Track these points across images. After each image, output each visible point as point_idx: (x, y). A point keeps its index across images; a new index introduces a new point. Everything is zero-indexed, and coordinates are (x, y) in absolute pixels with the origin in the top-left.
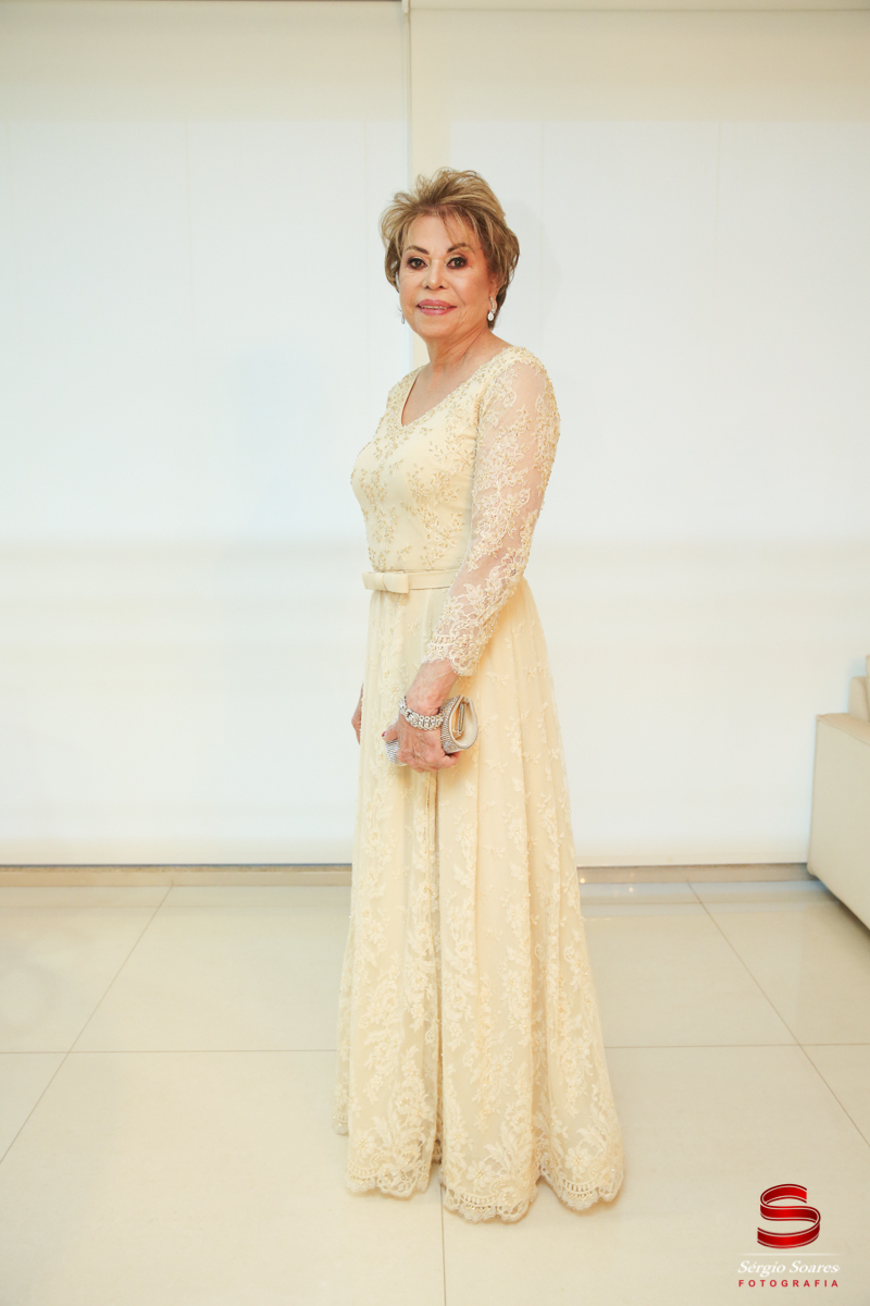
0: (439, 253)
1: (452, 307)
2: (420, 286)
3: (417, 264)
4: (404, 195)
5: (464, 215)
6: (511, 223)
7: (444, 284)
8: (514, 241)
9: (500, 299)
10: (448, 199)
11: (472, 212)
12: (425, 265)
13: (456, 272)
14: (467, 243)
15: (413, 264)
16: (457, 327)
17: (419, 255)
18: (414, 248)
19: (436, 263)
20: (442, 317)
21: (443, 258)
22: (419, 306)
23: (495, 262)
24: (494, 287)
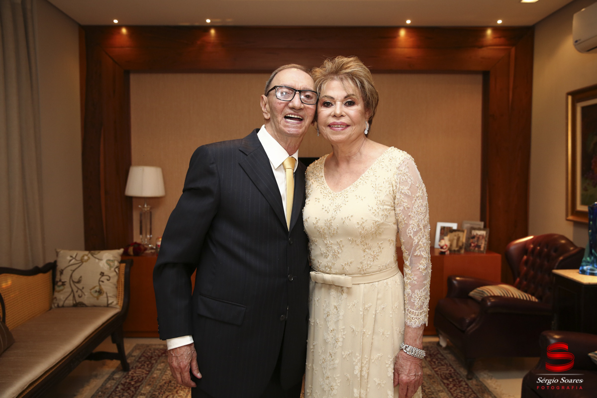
0: (340, 99)
1: (348, 126)
2: (329, 115)
3: (327, 105)
5: (352, 79)
7: (343, 114)
10: (344, 71)
11: (356, 77)
12: (332, 105)
13: (350, 108)
14: (355, 94)
15: (326, 105)
16: (350, 136)
17: (328, 100)
18: (326, 96)
19: (338, 103)
20: (343, 131)
21: (342, 101)
22: (329, 126)
23: (368, 103)
24: (367, 116)
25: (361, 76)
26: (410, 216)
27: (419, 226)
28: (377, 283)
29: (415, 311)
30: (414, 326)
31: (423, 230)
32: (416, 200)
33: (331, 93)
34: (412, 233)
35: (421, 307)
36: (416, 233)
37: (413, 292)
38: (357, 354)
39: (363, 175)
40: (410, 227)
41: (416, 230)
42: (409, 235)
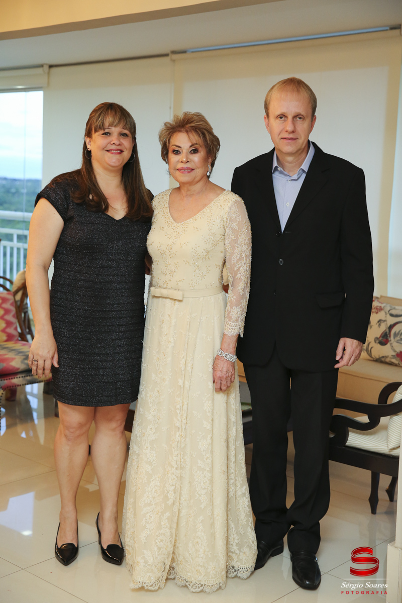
0: (186, 148)
1: (192, 169)
2: (178, 161)
3: (176, 152)
4: (169, 123)
5: (196, 132)
7: (189, 160)
8: (217, 140)
9: (213, 165)
10: (188, 125)
11: (199, 130)
12: (180, 153)
13: (194, 155)
14: (198, 143)
15: (175, 152)
16: (195, 178)
17: (177, 149)
18: (173, 145)
19: (185, 152)
20: (189, 174)
21: (188, 150)
22: (177, 169)
23: (210, 150)
24: (210, 160)
25: (203, 128)
26: (235, 246)
27: (241, 255)
28: (202, 298)
29: (231, 323)
30: (230, 334)
31: (244, 260)
32: (241, 234)
33: (179, 143)
34: (236, 261)
35: (237, 320)
36: (239, 260)
37: (232, 308)
39: (202, 211)
40: (235, 255)
41: (239, 258)
42: (233, 262)
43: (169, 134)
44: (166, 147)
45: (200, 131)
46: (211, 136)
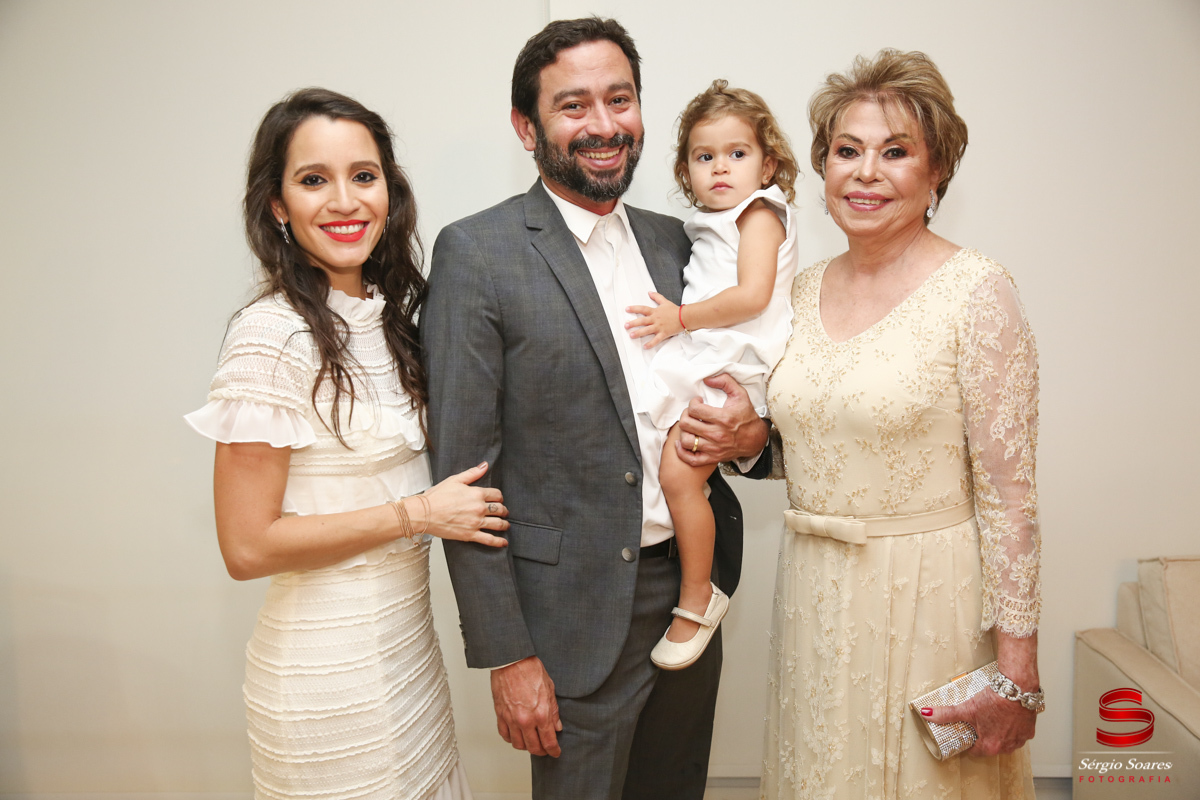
0: (875, 143)
1: (886, 200)
2: (849, 176)
3: (847, 153)
4: (839, 77)
5: (907, 102)
6: (961, 109)
7: (879, 176)
8: (962, 129)
9: (941, 192)
10: (890, 84)
11: (915, 97)
12: (857, 155)
13: (894, 163)
14: (908, 133)
15: (844, 153)
16: (890, 222)
17: (850, 144)
18: (845, 136)
19: (870, 153)
20: (876, 213)
21: (878, 149)
22: (847, 198)
23: (939, 153)
24: (936, 179)
25: (925, 95)
26: (998, 395)
27: (1017, 417)
28: (920, 536)
30: (1017, 633)
32: (1012, 362)
33: (857, 130)
34: (1003, 433)
36: (1011, 432)
38: (878, 680)
39: (897, 309)
40: (999, 420)
41: (1011, 426)
42: (994, 437)
43: (835, 103)
44: (825, 138)
45: (920, 101)
46: (947, 117)
